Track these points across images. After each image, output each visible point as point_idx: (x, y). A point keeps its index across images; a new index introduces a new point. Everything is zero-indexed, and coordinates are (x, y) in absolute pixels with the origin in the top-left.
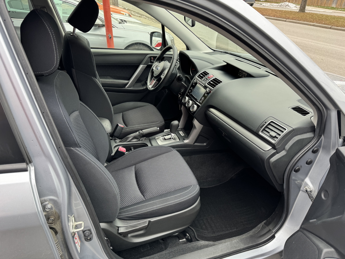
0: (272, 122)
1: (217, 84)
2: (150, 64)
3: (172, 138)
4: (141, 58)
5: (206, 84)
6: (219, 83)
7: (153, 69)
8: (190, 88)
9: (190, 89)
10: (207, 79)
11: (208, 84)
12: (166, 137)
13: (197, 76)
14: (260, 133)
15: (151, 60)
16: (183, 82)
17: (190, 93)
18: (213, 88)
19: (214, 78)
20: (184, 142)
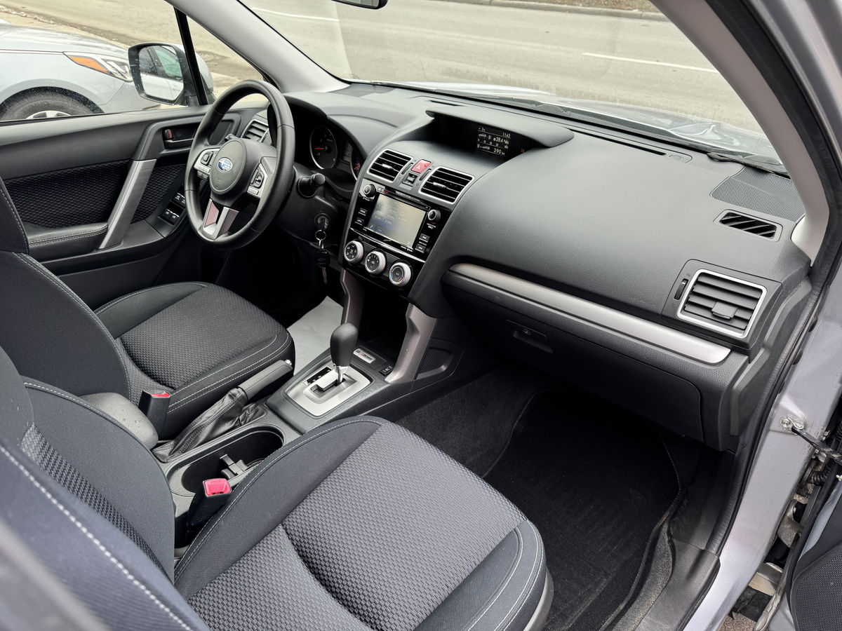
0: (702, 274)
1: (460, 188)
2: (165, 152)
3: (344, 380)
4: (128, 138)
5: (420, 192)
6: (465, 183)
7: (194, 171)
8: (357, 210)
9: (356, 215)
10: (411, 175)
11: (423, 190)
12: (323, 382)
13: (368, 172)
14: (681, 316)
15: (165, 138)
16: (317, 197)
17: (362, 227)
18: (453, 201)
19: (436, 169)
20: (387, 383)
